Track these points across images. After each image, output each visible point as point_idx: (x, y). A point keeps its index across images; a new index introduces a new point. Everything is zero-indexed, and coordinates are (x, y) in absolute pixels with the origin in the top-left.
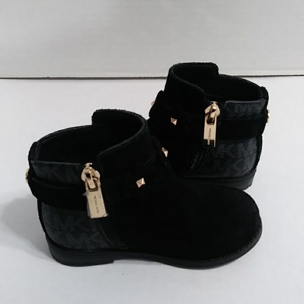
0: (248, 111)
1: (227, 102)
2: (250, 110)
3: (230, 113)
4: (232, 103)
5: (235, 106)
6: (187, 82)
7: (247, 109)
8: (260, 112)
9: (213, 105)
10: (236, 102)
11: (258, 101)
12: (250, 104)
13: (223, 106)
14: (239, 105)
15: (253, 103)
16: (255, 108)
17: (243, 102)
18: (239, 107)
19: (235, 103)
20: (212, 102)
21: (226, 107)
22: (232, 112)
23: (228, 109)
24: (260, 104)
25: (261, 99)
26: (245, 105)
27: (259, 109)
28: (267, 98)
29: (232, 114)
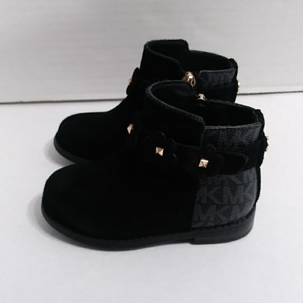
0: (221, 79)
1: (201, 72)
2: (222, 78)
3: (205, 82)
4: (205, 73)
5: (209, 75)
6: (162, 55)
7: (220, 78)
8: (231, 81)
9: (188, 75)
10: (209, 71)
11: (229, 70)
12: (222, 72)
13: (198, 76)
14: (211, 74)
15: (225, 72)
16: (227, 77)
17: (216, 71)
18: (212, 76)
19: (208, 73)
20: (187, 72)
21: (200, 76)
22: (206, 82)
23: (202, 79)
24: (231, 72)
25: (231, 68)
26: (218, 74)
27: (231, 77)
28: (236, 67)
29: (206, 83)
